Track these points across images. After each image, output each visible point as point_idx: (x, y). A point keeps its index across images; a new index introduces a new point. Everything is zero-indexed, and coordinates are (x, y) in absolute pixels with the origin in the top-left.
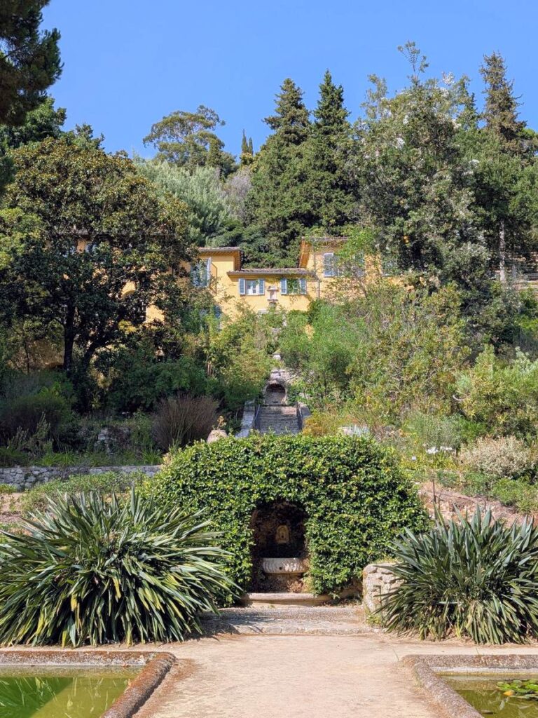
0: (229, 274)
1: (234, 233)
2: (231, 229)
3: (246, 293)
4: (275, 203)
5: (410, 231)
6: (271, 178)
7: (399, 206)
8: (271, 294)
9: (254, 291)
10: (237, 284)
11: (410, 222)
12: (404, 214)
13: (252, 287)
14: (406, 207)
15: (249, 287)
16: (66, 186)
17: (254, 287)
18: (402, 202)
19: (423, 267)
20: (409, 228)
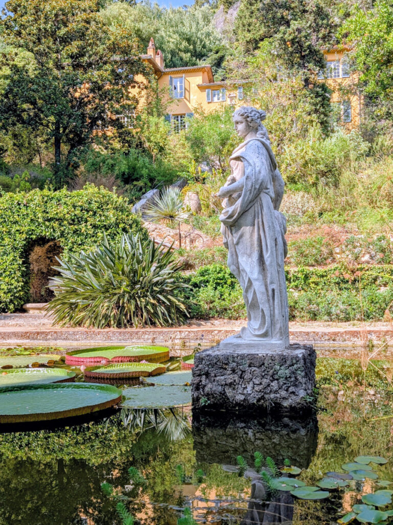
0: (199, 87)
1: (219, 54)
2: (217, 52)
3: (212, 100)
4: (250, 29)
5: (291, 38)
6: (248, 8)
7: (283, 17)
8: (231, 100)
9: (219, 99)
10: (205, 94)
11: (290, 30)
12: (288, 24)
13: (216, 96)
14: (289, 17)
15: (215, 95)
16: (40, 25)
17: (218, 95)
18: (284, 14)
19: (304, 66)
20: (290, 34)
